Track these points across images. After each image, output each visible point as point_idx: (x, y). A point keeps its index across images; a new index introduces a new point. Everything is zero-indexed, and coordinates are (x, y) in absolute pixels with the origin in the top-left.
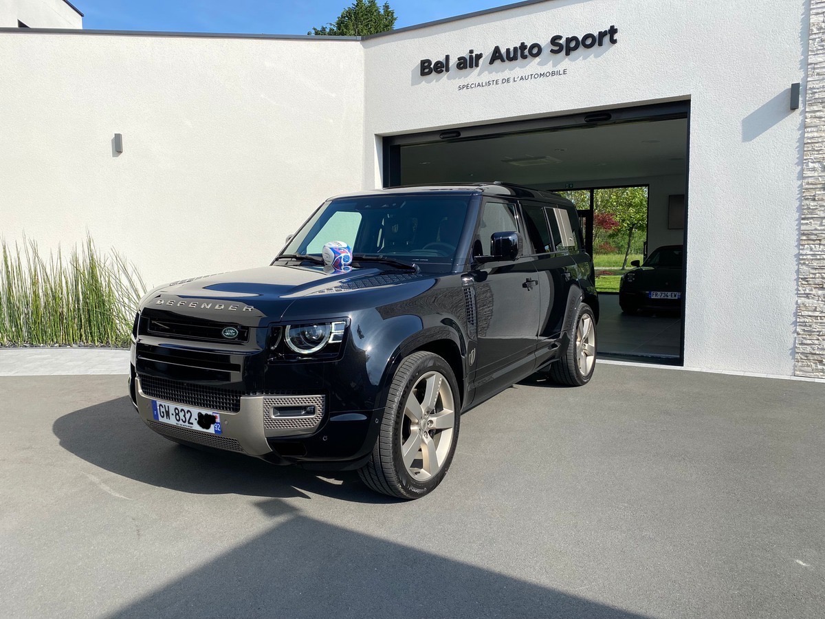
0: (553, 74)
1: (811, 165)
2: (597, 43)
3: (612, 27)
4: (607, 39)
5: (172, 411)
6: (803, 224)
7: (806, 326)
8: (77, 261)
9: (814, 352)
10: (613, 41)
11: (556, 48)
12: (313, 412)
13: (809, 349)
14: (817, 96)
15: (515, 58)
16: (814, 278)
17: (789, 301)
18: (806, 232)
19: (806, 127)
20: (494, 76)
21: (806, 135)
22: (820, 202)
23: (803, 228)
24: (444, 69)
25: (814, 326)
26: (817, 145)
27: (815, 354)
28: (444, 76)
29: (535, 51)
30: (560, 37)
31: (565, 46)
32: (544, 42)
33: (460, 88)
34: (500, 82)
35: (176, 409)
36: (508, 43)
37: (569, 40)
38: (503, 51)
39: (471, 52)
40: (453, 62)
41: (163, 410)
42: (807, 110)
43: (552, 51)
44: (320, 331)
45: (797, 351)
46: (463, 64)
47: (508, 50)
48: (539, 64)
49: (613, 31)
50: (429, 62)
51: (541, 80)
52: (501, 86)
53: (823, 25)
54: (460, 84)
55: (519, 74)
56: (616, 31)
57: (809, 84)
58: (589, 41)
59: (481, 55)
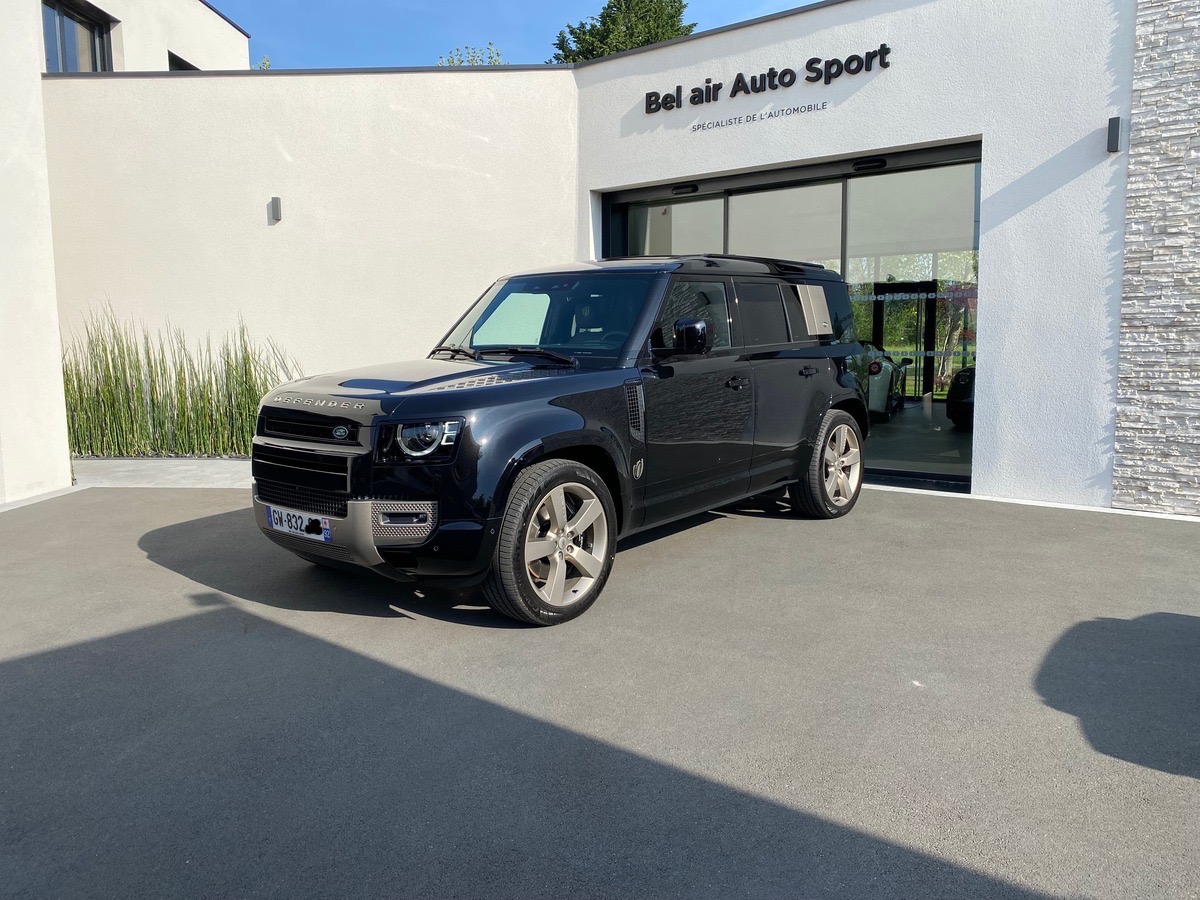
0: (809, 108)
1: (1135, 227)
2: (864, 68)
3: (883, 46)
4: (876, 61)
5: (285, 518)
6: (1124, 306)
7: (1127, 441)
8: (228, 354)
9: (1136, 476)
10: (884, 65)
11: (814, 75)
12: (424, 520)
13: (1129, 472)
14: (1143, 134)
15: (762, 89)
16: (1138, 378)
17: (1104, 408)
18: (1128, 316)
19: (1129, 176)
20: (736, 113)
21: (1129, 186)
22: (1146, 277)
23: (1124, 310)
24: (675, 104)
25: (1137, 441)
26: (1143, 200)
27: (1138, 479)
28: (675, 114)
29: (787, 79)
30: (818, 61)
31: (825, 72)
32: (798, 66)
33: (695, 129)
34: (744, 119)
35: (288, 515)
36: (754, 69)
37: (829, 64)
38: (748, 80)
39: (708, 81)
40: (686, 94)
41: (276, 516)
42: (1131, 153)
43: (809, 79)
44: (434, 432)
45: (1115, 474)
46: (700, 97)
47: (754, 79)
49: (884, 51)
50: (656, 95)
51: (794, 117)
52: (744, 126)
53: (1153, 38)
54: (695, 123)
55: (767, 109)
56: (888, 50)
57: (1134, 119)
58: (854, 65)
59: (720, 86)
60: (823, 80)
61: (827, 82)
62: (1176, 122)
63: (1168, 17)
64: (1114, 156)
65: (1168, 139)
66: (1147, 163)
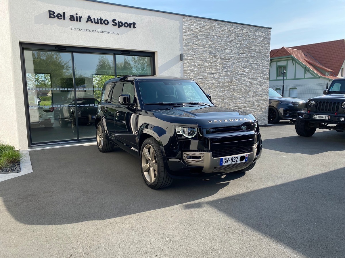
0: (114, 33)
2: (129, 26)
3: (134, 22)
4: (132, 26)
10: (134, 27)
14: (186, 58)
15: (98, 23)
19: (184, 66)
20: (88, 28)
21: (184, 68)
24: (63, 18)
28: (62, 21)
29: (106, 22)
30: (116, 20)
32: (110, 20)
33: (72, 29)
36: (95, 16)
37: (118, 22)
38: (92, 18)
39: (77, 14)
41: (225, 160)
42: (184, 61)
43: (113, 25)
46: (72, 18)
47: (94, 19)
48: (107, 28)
51: (109, 34)
52: (91, 33)
53: (186, 39)
54: (72, 27)
55: (99, 30)
56: (135, 24)
57: (184, 55)
58: (126, 25)
59: (82, 17)
60: (117, 26)
61: (119, 27)
62: (190, 57)
63: (188, 35)
64: (181, 61)
65: (189, 60)
66: (186, 64)
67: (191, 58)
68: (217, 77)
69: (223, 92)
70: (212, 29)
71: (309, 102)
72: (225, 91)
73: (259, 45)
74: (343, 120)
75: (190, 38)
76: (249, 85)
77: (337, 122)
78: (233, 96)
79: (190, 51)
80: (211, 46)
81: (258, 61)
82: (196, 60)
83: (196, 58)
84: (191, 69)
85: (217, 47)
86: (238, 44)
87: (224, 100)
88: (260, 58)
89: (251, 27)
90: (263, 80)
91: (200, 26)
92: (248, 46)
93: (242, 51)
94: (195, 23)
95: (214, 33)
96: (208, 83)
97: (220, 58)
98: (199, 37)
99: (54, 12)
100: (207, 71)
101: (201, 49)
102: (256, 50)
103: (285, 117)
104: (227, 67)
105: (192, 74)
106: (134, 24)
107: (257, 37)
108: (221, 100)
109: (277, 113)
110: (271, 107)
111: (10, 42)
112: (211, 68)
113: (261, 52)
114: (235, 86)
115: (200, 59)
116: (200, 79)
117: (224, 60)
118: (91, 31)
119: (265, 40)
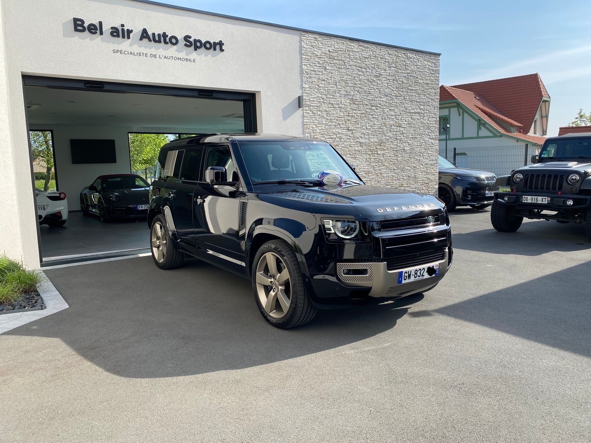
0: (187, 60)
2: (212, 48)
3: (221, 41)
4: (218, 47)
10: (222, 50)
11: (188, 44)
14: (307, 103)
15: (159, 42)
19: (304, 117)
20: (143, 50)
21: (304, 120)
26: (308, 126)
28: (97, 38)
29: (174, 41)
30: (190, 37)
31: (194, 44)
32: (180, 37)
33: (114, 51)
36: (154, 29)
37: (195, 40)
39: (123, 25)
42: (304, 109)
43: (186, 45)
46: (115, 32)
47: (154, 34)
48: (176, 50)
51: (178, 62)
52: (149, 59)
53: (307, 71)
54: (114, 48)
55: (163, 53)
56: (223, 44)
57: (304, 97)
58: (208, 46)
59: (132, 31)
61: (195, 49)
62: (314, 101)
63: (310, 65)
64: (300, 109)
65: (312, 106)
66: (308, 113)
67: (316, 104)
68: (358, 135)
69: (368, 161)
70: (349, 55)
71: (513, 175)
72: (370, 159)
73: (421, 81)
74: (572, 204)
75: (312, 69)
76: (407, 148)
77: (561, 207)
78: (383, 167)
79: (313, 92)
80: (348, 83)
81: (421, 109)
82: (324, 107)
83: (323, 102)
84: (315, 121)
85: (356, 84)
86: (390, 81)
87: (370, 175)
88: (424, 103)
89: (410, 51)
90: (430, 140)
91: (329, 48)
92: (406, 83)
93: (396, 92)
94: (322, 43)
95: (351, 62)
96: (343, 145)
97: (363, 104)
98: (328, 68)
99: (83, 22)
100: (342, 126)
101: (332, 88)
102: (418, 91)
103: (465, 201)
104: (373, 118)
105: (318, 130)
106: (221, 44)
107: (419, 68)
108: (364, 175)
109: (452, 195)
110: (441, 185)
111: (5, 73)
112: (349, 120)
113: (426, 94)
114: (387, 151)
115: (330, 105)
116: (331, 139)
117: (368, 107)
118: (149, 55)
119: (431, 73)
